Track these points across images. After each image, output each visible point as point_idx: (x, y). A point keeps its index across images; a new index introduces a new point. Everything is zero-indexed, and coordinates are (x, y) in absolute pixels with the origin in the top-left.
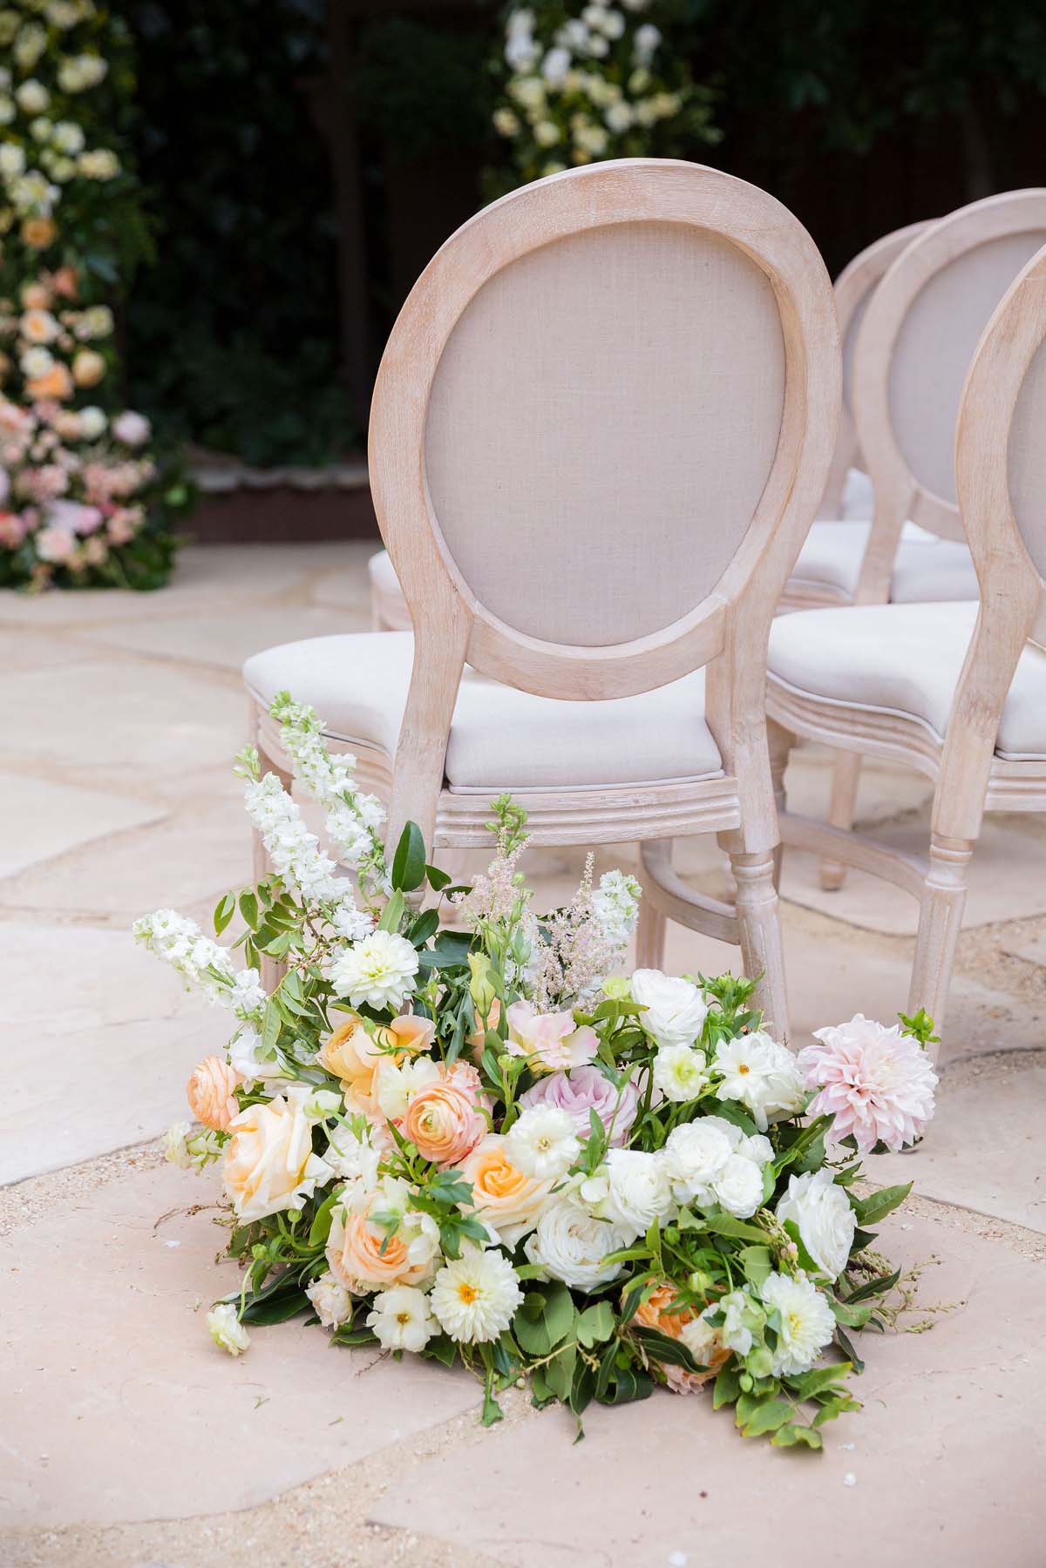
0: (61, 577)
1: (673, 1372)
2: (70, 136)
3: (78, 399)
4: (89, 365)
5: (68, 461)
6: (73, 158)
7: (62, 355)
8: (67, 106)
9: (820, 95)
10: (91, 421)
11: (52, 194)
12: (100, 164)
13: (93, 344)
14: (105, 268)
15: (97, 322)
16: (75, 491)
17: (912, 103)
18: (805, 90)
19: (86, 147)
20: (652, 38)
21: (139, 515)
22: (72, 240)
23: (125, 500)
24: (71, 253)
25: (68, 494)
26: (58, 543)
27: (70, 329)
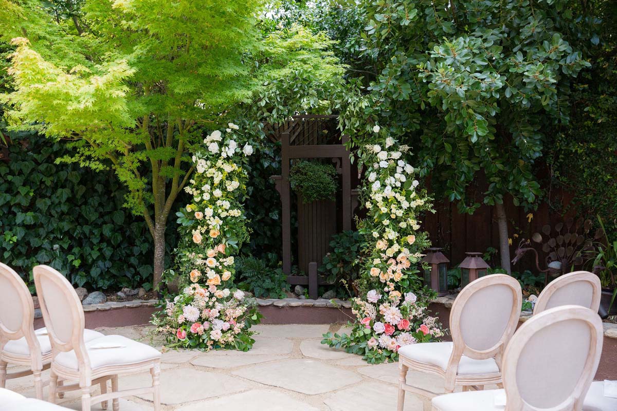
0: (216, 345)
2: (226, 204)
3: (222, 286)
4: (226, 275)
5: (219, 306)
6: (227, 211)
7: (219, 272)
8: (227, 195)
9: (459, 197)
10: (226, 292)
11: (221, 222)
12: (236, 213)
13: (228, 268)
14: (233, 243)
15: (229, 260)
16: (221, 316)
17: (486, 201)
18: (454, 196)
19: (231, 208)
20: (416, 183)
21: (242, 325)
22: (225, 235)
23: (239, 319)
24: (224, 240)
25: (219, 318)
26: (216, 335)
27: (221, 263)
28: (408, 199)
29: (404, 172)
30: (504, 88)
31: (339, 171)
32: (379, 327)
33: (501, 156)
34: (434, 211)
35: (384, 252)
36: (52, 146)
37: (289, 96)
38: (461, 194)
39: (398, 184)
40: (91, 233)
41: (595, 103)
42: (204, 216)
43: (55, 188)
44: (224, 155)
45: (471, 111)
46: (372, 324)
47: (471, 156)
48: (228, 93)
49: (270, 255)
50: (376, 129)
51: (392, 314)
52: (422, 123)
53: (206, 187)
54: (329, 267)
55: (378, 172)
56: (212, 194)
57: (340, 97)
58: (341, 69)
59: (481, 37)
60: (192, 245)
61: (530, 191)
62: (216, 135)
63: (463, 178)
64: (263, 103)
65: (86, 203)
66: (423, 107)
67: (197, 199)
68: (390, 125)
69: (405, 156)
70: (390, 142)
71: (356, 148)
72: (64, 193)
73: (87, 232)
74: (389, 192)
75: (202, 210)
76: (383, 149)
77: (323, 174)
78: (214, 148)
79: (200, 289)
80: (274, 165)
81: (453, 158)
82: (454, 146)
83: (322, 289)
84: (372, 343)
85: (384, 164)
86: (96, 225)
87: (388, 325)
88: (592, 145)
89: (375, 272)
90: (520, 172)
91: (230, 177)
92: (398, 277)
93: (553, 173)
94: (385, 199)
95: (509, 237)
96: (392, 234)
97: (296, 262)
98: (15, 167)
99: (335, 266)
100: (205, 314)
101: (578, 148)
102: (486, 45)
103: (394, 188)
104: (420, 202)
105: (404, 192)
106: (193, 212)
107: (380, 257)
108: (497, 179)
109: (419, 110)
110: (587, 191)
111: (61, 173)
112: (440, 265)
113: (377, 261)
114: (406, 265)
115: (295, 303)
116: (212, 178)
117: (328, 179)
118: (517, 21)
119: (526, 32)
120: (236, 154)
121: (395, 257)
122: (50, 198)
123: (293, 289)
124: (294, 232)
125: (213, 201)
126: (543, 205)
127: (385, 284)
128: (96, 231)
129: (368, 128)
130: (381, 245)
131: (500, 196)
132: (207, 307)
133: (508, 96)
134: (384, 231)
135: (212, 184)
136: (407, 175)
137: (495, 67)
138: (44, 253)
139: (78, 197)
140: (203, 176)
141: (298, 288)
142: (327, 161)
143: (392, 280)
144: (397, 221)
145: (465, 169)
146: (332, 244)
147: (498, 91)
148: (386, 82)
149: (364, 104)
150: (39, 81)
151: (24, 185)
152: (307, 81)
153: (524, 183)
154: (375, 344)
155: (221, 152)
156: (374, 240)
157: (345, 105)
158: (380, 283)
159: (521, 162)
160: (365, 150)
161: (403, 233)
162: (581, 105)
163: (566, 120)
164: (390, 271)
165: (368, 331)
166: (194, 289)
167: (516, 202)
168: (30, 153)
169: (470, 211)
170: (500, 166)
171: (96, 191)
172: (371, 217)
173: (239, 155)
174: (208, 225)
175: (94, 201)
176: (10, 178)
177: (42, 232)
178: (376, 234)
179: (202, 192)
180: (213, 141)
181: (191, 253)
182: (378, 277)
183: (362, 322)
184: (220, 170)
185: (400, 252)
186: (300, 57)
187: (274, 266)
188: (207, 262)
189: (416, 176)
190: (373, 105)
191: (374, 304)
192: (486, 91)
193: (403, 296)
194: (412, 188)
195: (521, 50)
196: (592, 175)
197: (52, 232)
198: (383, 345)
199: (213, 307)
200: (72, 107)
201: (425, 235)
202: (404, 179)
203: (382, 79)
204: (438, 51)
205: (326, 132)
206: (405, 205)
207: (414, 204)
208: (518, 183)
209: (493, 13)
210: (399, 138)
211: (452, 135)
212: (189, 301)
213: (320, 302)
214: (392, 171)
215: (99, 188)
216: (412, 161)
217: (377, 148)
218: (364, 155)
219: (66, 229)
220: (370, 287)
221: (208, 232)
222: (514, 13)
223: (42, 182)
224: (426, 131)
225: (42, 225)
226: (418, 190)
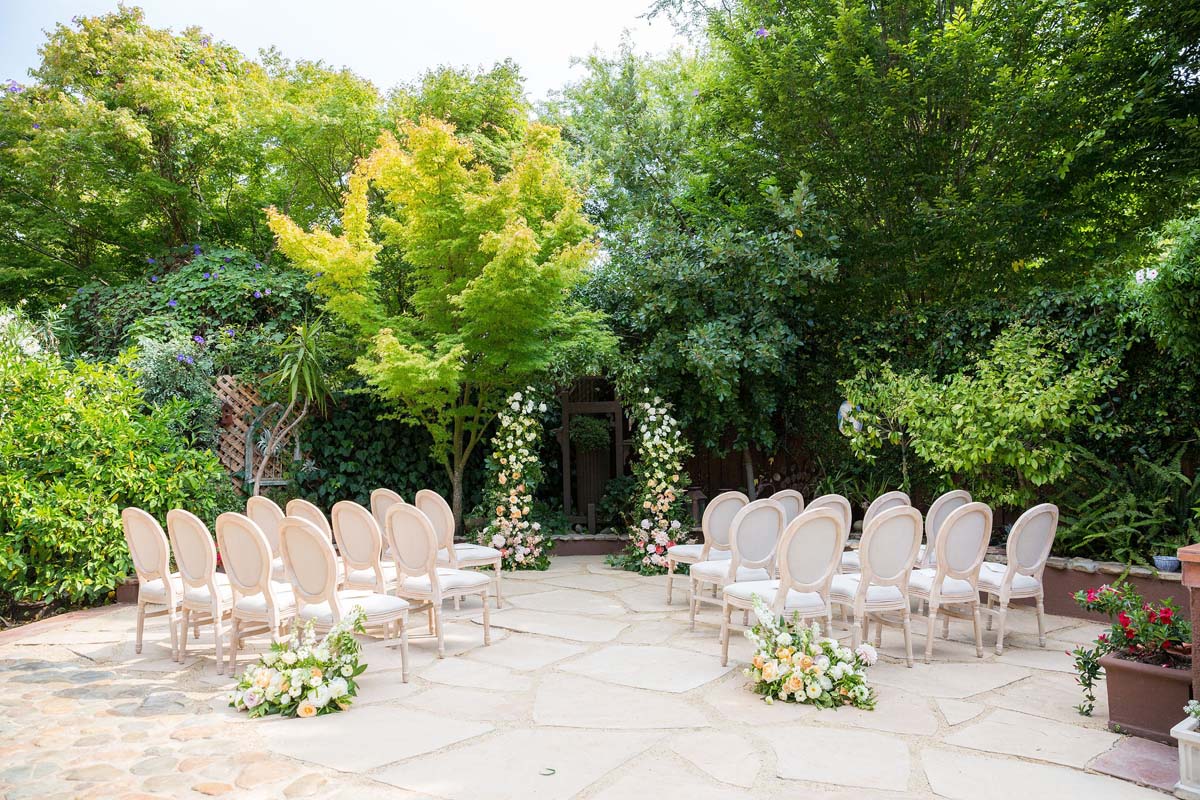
0: (519, 566)
1: (846, 702)
2: (526, 452)
3: (524, 518)
4: (526, 510)
5: (521, 536)
6: (526, 457)
7: (520, 508)
8: (526, 443)
9: (713, 445)
10: (526, 524)
11: (522, 467)
12: (534, 459)
13: (528, 504)
14: (532, 484)
15: (528, 498)
16: (524, 543)
17: (735, 448)
18: (709, 444)
19: (530, 455)
20: (678, 433)
21: (541, 550)
22: (525, 478)
23: (537, 546)
24: (524, 481)
25: (522, 544)
26: (519, 557)
27: (522, 500)
28: (673, 446)
29: (668, 425)
30: (743, 360)
31: (613, 424)
32: (651, 548)
33: (745, 411)
34: (693, 456)
35: (654, 488)
36: (368, 405)
37: (575, 363)
38: (715, 442)
39: (665, 434)
40: (399, 480)
41: (815, 369)
42: (508, 462)
43: (370, 441)
44: (524, 412)
45: (718, 378)
46: (645, 546)
47: (721, 412)
48: (530, 363)
49: (552, 499)
50: (647, 390)
51: (661, 537)
52: (682, 385)
53: (510, 438)
54: (606, 506)
55: (648, 424)
56: (514, 443)
57: (617, 365)
58: (616, 340)
59: (724, 321)
60: (497, 486)
61: (768, 438)
62: (518, 396)
63: (716, 429)
64: (555, 370)
65: (395, 454)
66: (683, 372)
67: (502, 448)
68: (657, 387)
69: (670, 412)
70: (657, 400)
71: (630, 405)
72: (379, 446)
73: (396, 479)
74: (657, 440)
75: (507, 457)
76: (652, 406)
77: (599, 428)
78: (516, 407)
79: (505, 521)
80: (553, 419)
81: (708, 413)
82: (708, 403)
83: (600, 527)
84: (646, 561)
85: (653, 419)
86: (403, 473)
87: (658, 546)
88: (814, 402)
89: (647, 505)
90: (760, 423)
91: (529, 430)
92: (665, 508)
93: (789, 425)
94: (654, 446)
95: (755, 478)
96: (660, 475)
97: (575, 505)
98: (337, 423)
99: (611, 506)
100: (510, 540)
101: (805, 404)
102: (728, 328)
103: (661, 437)
104: (682, 448)
105: (669, 441)
106: (499, 459)
107: (651, 493)
108: (743, 430)
109: (680, 375)
110: (813, 438)
111: (376, 428)
112: (699, 500)
113: (649, 496)
114: (672, 499)
115: (577, 537)
116: (515, 431)
117: (604, 431)
118: (752, 308)
119: (757, 319)
120: (533, 411)
121: (663, 493)
122: (367, 449)
123: (574, 528)
124: (574, 479)
125: (515, 449)
126: (781, 450)
127: (655, 515)
128: (403, 479)
129: (640, 390)
130: (651, 483)
131: (746, 443)
132: (511, 536)
133: (746, 366)
134: (654, 472)
135: (515, 436)
136: (671, 427)
137: (736, 344)
138: (361, 496)
139: (390, 448)
140: (507, 429)
141: (578, 527)
142: (601, 416)
143: (661, 511)
144: (663, 464)
145: (717, 422)
146: (608, 488)
147: (738, 362)
148: (654, 353)
149: (637, 371)
150: (398, 360)
151: (345, 439)
152: (591, 352)
153: (764, 433)
154: (648, 562)
155: (521, 409)
156: (646, 479)
157: (621, 372)
158: (651, 514)
159: (762, 416)
160: (638, 407)
161: (669, 473)
162: (805, 370)
163: (793, 382)
164: (659, 504)
165: (642, 551)
166: (500, 521)
167: (758, 448)
168: (349, 412)
169: (723, 455)
170: (744, 419)
171: (403, 443)
172: (643, 462)
173: (535, 414)
174: (511, 469)
175: (403, 452)
176: (333, 432)
177: (360, 479)
178: (647, 475)
179: (506, 442)
180: (514, 401)
181: (497, 491)
182: (649, 509)
183: (638, 545)
184: (521, 424)
185: (666, 488)
186: (583, 332)
187: (556, 509)
188: (510, 499)
189: (679, 428)
190: (644, 371)
191: (646, 530)
192: (730, 363)
193: (670, 524)
194: (675, 437)
195: (754, 331)
196: (815, 425)
197: (368, 479)
198: (654, 562)
199: (516, 535)
200: (423, 378)
201: (686, 475)
202: (669, 430)
203: (650, 351)
204: (693, 334)
205: (598, 389)
206: (670, 450)
207: (677, 450)
208: (759, 433)
209: (734, 301)
210: (665, 398)
211: (706, 395)
212: (497, 530)
213: (599, 537)
214: (660, 424)
215: (406, 441)
216: (674, 415)
217: (647, 405)
218: (637, 411)
219: (380, 476)
220: (643, 518)
221: (511, 475)
222: (749, 302)
223: (361, 437)
224: (685, 391)
225: (360, 473)
226: (680, 438)
